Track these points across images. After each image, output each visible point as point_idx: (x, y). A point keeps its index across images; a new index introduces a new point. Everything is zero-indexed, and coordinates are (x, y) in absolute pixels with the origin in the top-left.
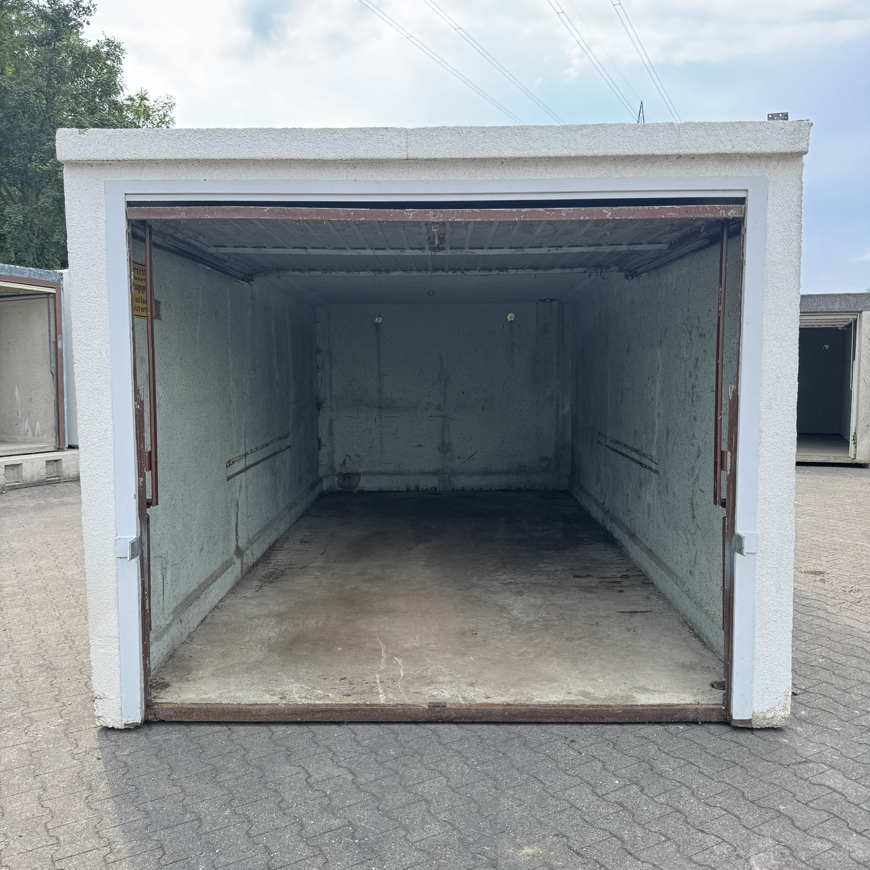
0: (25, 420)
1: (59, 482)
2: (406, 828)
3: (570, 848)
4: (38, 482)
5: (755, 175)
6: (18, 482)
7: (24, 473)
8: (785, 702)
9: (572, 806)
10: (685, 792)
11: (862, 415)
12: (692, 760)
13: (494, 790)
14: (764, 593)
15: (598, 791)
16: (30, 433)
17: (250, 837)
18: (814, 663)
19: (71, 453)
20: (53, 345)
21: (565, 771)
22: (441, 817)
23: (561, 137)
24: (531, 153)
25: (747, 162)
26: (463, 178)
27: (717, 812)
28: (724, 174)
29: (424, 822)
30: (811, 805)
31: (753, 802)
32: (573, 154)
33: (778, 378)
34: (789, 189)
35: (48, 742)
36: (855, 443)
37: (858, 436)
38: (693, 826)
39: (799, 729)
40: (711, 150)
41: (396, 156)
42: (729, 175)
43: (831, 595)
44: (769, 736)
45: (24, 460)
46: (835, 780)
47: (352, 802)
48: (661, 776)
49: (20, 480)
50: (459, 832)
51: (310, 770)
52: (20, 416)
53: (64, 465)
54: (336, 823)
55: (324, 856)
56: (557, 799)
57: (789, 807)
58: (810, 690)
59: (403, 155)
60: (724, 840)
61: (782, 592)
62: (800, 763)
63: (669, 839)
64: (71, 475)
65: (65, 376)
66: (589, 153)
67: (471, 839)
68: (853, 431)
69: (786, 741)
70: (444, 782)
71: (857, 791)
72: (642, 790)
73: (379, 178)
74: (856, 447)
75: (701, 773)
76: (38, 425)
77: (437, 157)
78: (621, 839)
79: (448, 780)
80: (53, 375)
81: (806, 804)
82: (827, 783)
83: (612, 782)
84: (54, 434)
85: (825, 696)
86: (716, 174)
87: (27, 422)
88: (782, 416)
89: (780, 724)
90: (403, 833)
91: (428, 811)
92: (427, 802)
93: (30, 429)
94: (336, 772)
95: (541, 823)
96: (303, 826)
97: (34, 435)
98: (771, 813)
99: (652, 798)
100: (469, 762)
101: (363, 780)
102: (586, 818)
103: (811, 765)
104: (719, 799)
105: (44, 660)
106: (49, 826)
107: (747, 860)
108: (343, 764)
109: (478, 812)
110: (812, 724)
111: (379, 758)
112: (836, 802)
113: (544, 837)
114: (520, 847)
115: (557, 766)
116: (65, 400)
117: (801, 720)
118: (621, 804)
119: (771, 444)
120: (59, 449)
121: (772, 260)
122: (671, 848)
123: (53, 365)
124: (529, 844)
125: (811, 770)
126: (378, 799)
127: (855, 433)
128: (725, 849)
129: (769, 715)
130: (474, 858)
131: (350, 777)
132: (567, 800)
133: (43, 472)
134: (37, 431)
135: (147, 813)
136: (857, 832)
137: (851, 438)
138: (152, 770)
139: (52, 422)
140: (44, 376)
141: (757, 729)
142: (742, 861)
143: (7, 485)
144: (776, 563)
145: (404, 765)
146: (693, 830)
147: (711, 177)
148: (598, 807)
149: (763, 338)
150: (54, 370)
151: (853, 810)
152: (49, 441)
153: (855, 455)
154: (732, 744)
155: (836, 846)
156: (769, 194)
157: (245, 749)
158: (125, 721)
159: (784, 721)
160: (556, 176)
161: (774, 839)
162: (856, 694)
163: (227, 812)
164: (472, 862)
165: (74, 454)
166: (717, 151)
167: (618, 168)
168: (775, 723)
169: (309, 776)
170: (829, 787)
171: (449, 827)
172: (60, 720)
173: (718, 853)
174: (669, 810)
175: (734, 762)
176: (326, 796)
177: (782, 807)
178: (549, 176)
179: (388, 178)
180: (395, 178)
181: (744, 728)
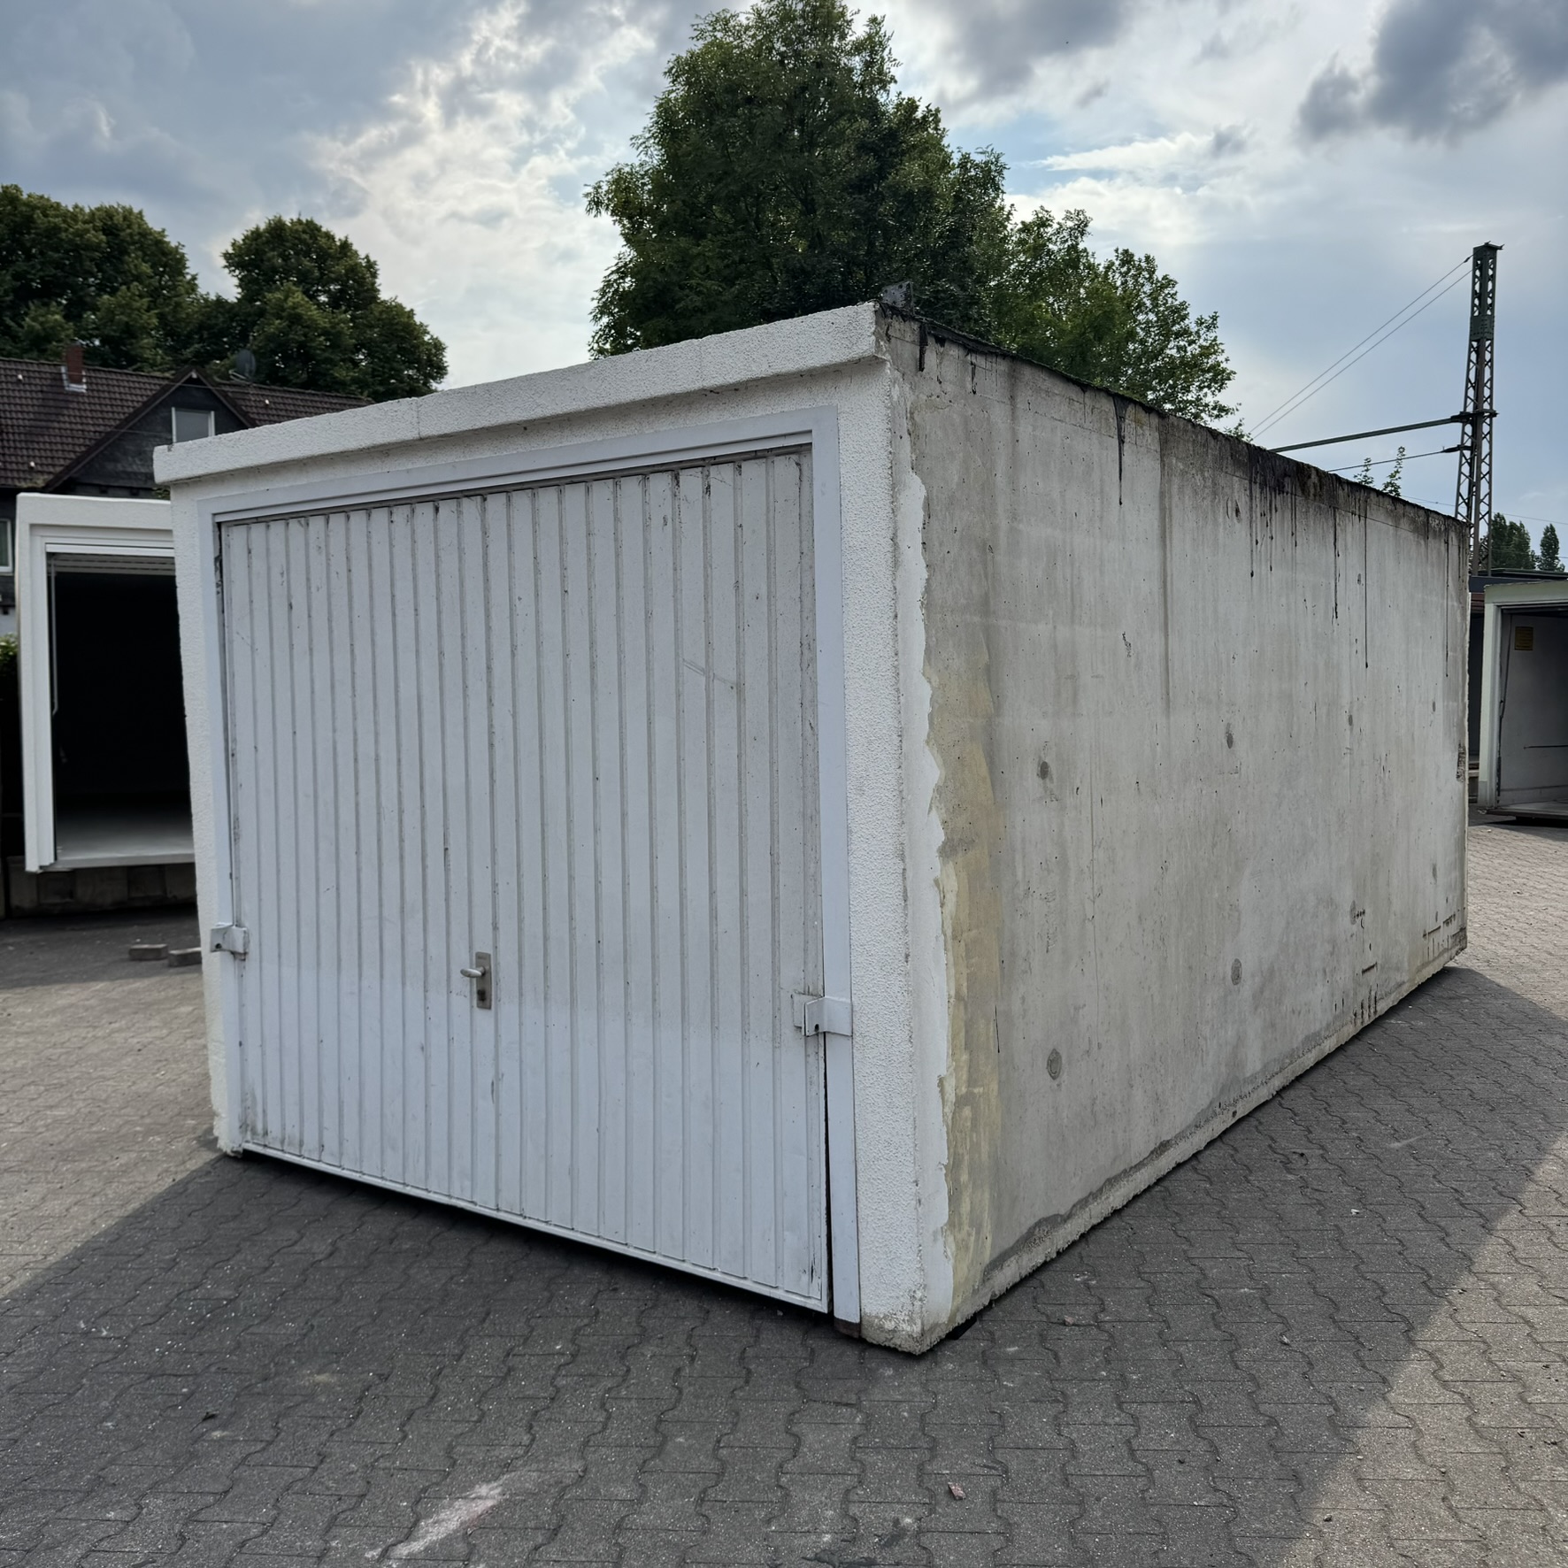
5: (821, 404)
8: (911, 1308)
9: (461, 1353)
13: (418, 1313)
14: (868, 1106)
25: (808, 385)
26: (488, 455)
28: (780, 410)
31: (661, 1421)
33: (870, 742)
34: (868, 421)
39: (951, 1366)
40: (743, 375)
41: (410, 435)
42: (786, 410)
44: (877, 1361)
48: (623, 1357)
56: (460, 1342)
59: (416, 434)
61: (896, 1111)
72: (562, 1365)
77: (446, 431)
83: (554, 1346)
86: (769, 411)
88: (879, 807)
89: (905, 1345)
103: (841, 1411)
117: (983, 1358)
119: (865, 853)
121: (851, 544)
129: (889, 1325)
132: (465, 1347)
141: (872, 1346)
144: (883, 1057)
147: (762, 416)
149: (846, 675)
154: (801, 1353)
156: (841, 433)
159: (914, 1345)
166: (750, 376)
167: (651, 419)
168: (897, 1341)
170: (798, 1442)
178: (583, 440)
179: (418, 465)
180: (424, 464)
181: (853, 1336)
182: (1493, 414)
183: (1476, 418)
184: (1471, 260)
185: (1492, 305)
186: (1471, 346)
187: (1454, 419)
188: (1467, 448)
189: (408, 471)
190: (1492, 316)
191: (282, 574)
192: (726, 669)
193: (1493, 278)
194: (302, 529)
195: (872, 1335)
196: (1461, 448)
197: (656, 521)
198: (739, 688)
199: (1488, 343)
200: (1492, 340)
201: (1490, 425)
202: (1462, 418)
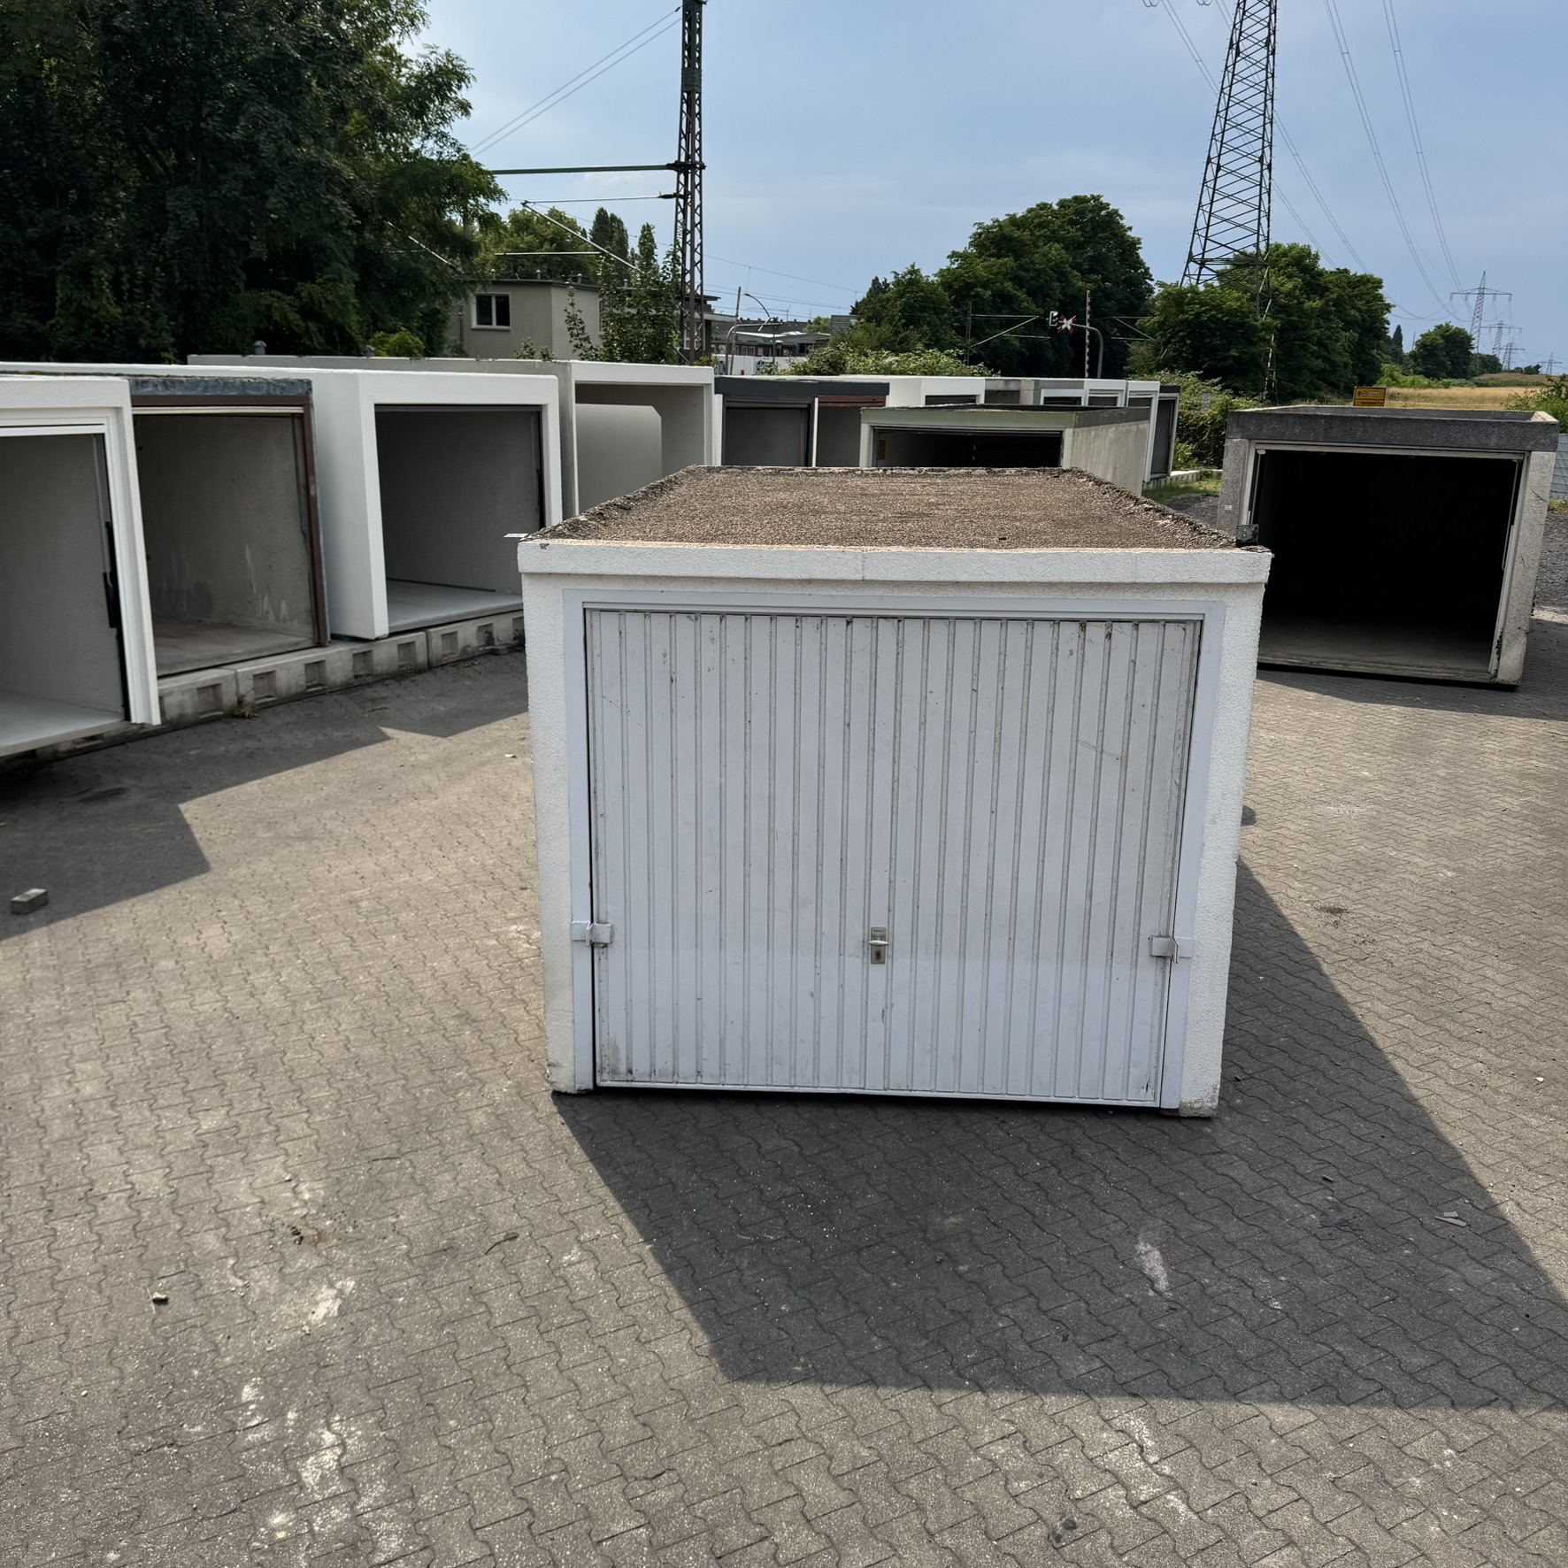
0: (263, 597)
1: (322, 693)
2: (849, 1197)
3: (988, 1219)
4: (296, 695)
5: (1213, 599)
6: (269, 697)
7: (278, 684)
8: (1213, 1094)
9: (995, 1183)
10: (1098, 1176)
11: (1513, 612)
12: (1112, 1146)
13: (926, 1167)
15: (1020, 1171)
16: (271, 616)
17: (718, 1199)
18: (1274, 1044)
19: (337, 650)
20: (303, 491)
21: (992, 1152)
22: (880, 1188)
23: (1017, 564)
24: (987, 579)
25: (1205, 587)
26: (918, 594)
27: (1121, 1195)
28: (1181, 598)
29: (865, 1193)
30: (1209, 1193)
31: (1157, 1188)
32: (1028, 580)
35: (507, 1105)
36: (1499, 653)
37: (1504, 642)
38: (1098, 1206)
39: (1227, 1119)
40: (1168, 580)
41: (852, 577)
42: (1186, 599)
43: (1337, 947)
44: (1195, 1126)
45: (277, 666)
46: (1240, 1172)
47: (802, 1172)
48: (1080, 1159)
49: (272, 694)
50: (895, 1202)
51: (760, 1141)
52: (255, 589)
53: (328, 668)
54: (790, 1190)
55: (784, 1217)
56: (982, 1177)
57: (1188, 1194)
58: (1257, 1076)
59: (859, 577)
60: (1121, 1219)
62: (1214, 1153)
63: (1074, 1216)
64: (338, 681)
65: (321, 537)
66: (1045, 579)
67: (905, 1209)
68: (1499, 634)
69: (1209, 1130)
70: (882, 1157)
71: (1255, 1182)
72: (1059, 1173)
73: (834, 593)
74: (1499, 659)
75: (1117, 1158)
76: (284, 605)
78: (1033, 1214)
79: (885, 1155)
80: (305, 535)
81: (1204, 1192)
82: (1231, 1174)
83: (1034, 1163)
84: (310, 620)
85: (1269, 1083)
86: (1173, 598)
87: (266, 598)
89: (1207, 1114)
90: (847, 1201)
91: (868, 1183)
92: (866, 1174)
93: (271, 611)
94: (784, 1143)
95: (966, 1197)
96: (762, 1192)
97: (277, 620)
98: (1170, 1198)
99: (1067, 1180)
100: (904, 1139)
101: (808, 1153)
102: (1006, 1195)
103: (1222, 1156)
104: (1128, 1183)
105: (458, 1008)
106: (545, 1185)
107: (1135, 1236)
108: (789, 1136)
109: (912, 1185)
110: (1242, 1114)
111: (821, 1132)
112: (1232, 1191)
113: (967, 1209)
114: (946, 1217)
115: (985, 1145)
116: (324, 571)
117: (1233, 1109)
118: (1038, 1184)
120: (319, 644)
122: (1074, 1223)
123: (305, 520)
124: (954, 1214)
125: (1222, 1160)
126: (824, 1171)
127: (1501, 637)
128: (1120, 1226)
129: (1197, 1106)
130: (907, 1224)
131: (796, 1149)
132: (990, 1178)
133: (302, 681)
134: (282, 614)
135: (626, 1177)
136: (1238, 1218)
137: (1495, 643)
138: (616, 1136)
139: (304, 602)
140: (288, 532)
141: (1184, 1118)
142: (1131, 1236)
143: (257, 702)
144: (1211, 967)
145: (844, 1140)
146: (1097, 1210)
147: (1167, 600)
148: (1018, 1185)
150: (306, 529)
151: (1244, 1199)
152: (304, 632)
153: (1497, 670)
154: (1155, 1132)
155: (1216, 1228)
156: (1227, 618)
157: (695, 1118)
158: (578, 1086)
159: (1211, 1112)
160: (1011, 596)
161: (1163, 1219)
162: (1301, 1083)
163: (694, 1177)
164: (906, 1227)
165: (340, 652)
166: (1173, 580)
168: (1202, 1113)
169: (760, 1147)
170: (1231, 1178)
171: (886, 1197)
172: (509, 1082)
173: (1113, 1229)
174: (1080, 1191)
175: (1151, 1150)
176: (778, 1166)
177: (1181, 1194)
178: (1003, 595)
179: (842, 593)
180: (850, 593)
181: (1172, 1116)
182: (703, 167)
183: (688, 167)
184: (681, 10)
185: (699, 59)
186: (683, 97)
187: (669, 167)
188: (681, 197)
189: (832, 596)
190: (700, 69)
191: (665, 656)
192: (1114, 745)
193: (699, 31)
194: (692, 623)
195: (1184, 1113)
196: (676, 195)
197: (1063, 651)
198: (1124, 760)
199: (697, 95)
200: (700, 94)
201: (700, 176)
202: (676, 166)
